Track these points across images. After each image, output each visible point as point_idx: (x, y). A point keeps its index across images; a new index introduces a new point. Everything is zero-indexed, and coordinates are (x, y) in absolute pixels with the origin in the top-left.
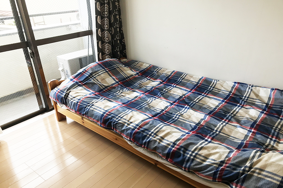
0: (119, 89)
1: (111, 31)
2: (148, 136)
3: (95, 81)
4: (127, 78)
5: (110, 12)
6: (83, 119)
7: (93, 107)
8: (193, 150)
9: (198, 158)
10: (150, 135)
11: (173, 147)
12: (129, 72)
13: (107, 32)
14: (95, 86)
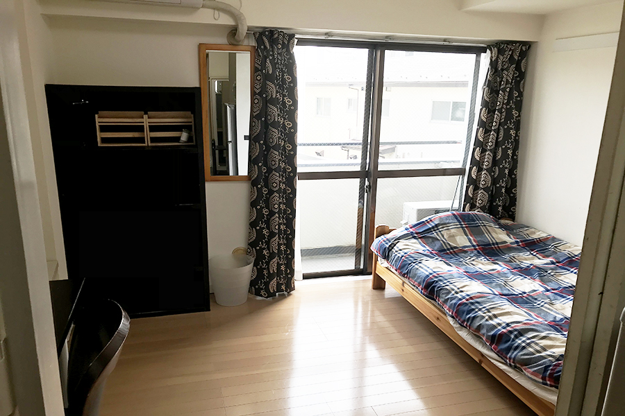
0: (472, 255)
1: (494, 172)
2: (477, 310)
3: (438, 235)
4: (493, 244)
5: (497, 144)
6: (403, 285)
7: (420, 264)
8: (529, 336)
9: (532, 347)
10: (480, 310)
11: (504, 328)
12: (502, 236)
13: (485, 172)
14: (436, 242)
